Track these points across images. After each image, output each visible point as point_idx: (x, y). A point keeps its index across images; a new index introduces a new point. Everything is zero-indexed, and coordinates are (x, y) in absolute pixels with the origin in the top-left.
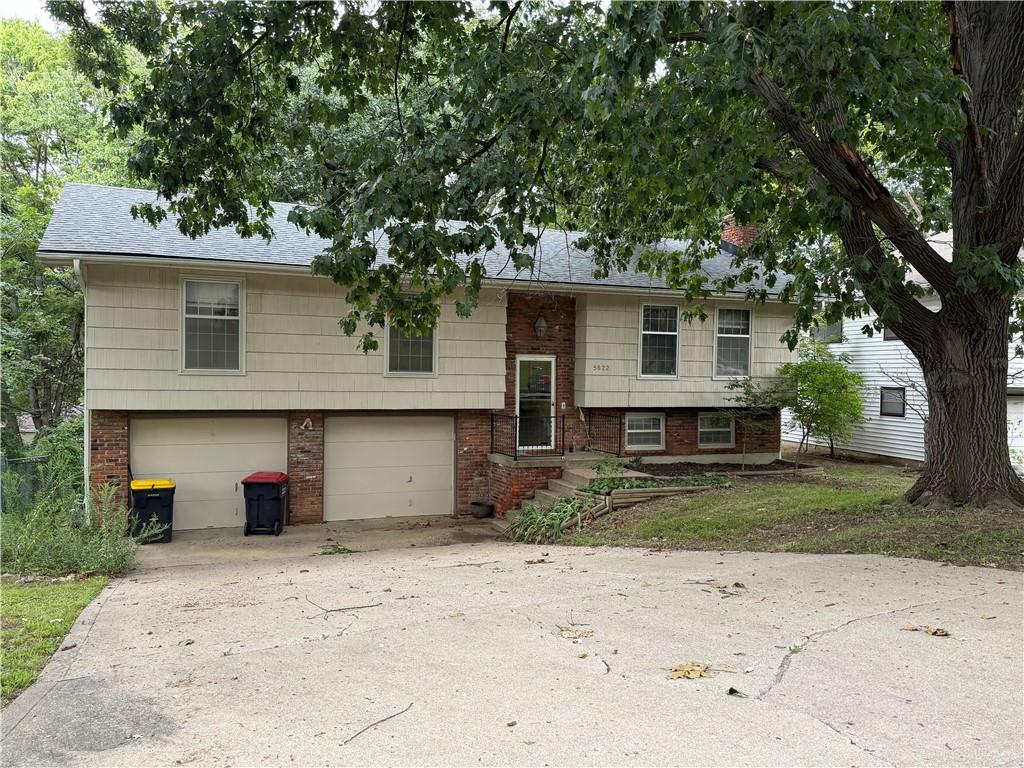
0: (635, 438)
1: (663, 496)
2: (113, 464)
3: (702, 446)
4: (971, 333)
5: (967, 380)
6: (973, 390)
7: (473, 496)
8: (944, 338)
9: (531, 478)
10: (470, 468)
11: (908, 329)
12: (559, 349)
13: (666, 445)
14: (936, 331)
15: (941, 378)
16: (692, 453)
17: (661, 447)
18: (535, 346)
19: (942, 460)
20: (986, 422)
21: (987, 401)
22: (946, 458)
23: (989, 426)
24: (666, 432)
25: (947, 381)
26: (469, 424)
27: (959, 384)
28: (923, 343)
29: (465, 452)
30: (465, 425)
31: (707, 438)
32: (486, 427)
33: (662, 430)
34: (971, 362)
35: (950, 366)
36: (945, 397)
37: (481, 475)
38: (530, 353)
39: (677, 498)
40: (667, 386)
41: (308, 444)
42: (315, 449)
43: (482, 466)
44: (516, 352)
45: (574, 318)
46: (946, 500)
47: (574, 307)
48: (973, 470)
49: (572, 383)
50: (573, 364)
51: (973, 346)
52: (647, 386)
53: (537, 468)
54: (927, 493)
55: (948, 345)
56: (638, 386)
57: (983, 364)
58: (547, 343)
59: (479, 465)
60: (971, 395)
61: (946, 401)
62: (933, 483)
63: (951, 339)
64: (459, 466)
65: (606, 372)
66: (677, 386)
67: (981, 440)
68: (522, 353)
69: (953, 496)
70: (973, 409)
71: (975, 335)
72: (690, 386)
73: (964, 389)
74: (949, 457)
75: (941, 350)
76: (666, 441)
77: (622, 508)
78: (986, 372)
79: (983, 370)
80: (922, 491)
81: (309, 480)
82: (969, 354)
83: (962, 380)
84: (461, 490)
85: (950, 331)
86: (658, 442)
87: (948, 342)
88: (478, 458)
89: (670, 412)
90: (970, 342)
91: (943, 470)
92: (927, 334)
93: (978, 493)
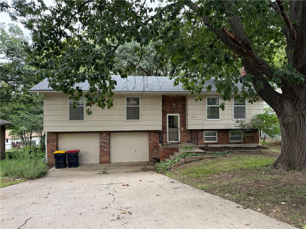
0: (207, 139)
1: (203, 159)
2: (52, 146)
3: (231, 141)
4: (293, 101)
5: (293, 119)
6: (296, 123)
7: (154, 156)
8: (284, 103)
9: (168, 151)
10: (153, 148)
11: (270, 101)
12: (180, 112)
13: (218, 141)
14: (280, 101)
15: (283, 119)
16: (227, 144)
17: (216, 142)
18: (172, 111)
19: (285, 150)
20: (302, 136)
21: (302, 128)
22: (286, 150)
23: (303, 138)
24: (218, 137)
25: (285, 120)
26: (152, 135)
27: (290, 121)
28: (276, 106)
29: (151, 143)
30: (151, 135)
31: (233, 139)
32: (158, 136)
33: (217, 136)
34: (294, 112)
35: (286, 114)
36: (285, 126)
37: (156, 150)
38: (171, 113)
39: (207, 160)
40: (217, 122)
41: (105, 141)
42: (107, 142)
43: (157, 147)
44: (167, 113)
45: (185, 102)
46: (286, 167)
47: (185, 99)
48: (297, 155)
49: (185, 122)
50: (185, 116)
51: (294, 106)
52: (210, 123)
53: (170, 148)
54: (279, 164)
55: (285, 106)
56: (206, 122)
57: (299, 113)
58: (177, 110)
59: (156, 147)
60: (295, 126)
61: (285, 128)
62: (281, 160)
63: (286, 104)
64: (150, 147)
65: (195, 119)
66: (220, 122)
67: (300, 143)
68: (169, 113)
69: (289, 165)
70: (296, 131)
71: (295, 102)
72: (224, 122)
73: (292, 123)
74: (288, 150)
75: (282, 108)
76: (218, 140)
77: (189, 162)
78: (301, 116)
79: (299, 116)
80: (278, 163)
81: (105, 151)
82: (293, 109)
83: (291, 120)
84: (151, 154)
85: (285, 101)
86: (215, 140)
87: (285, 105)
88: (155, 145)
89: (219, 131)
90: (293, 105)
91: (285, 155)
92: (277, 102)
93: (299, 165)
